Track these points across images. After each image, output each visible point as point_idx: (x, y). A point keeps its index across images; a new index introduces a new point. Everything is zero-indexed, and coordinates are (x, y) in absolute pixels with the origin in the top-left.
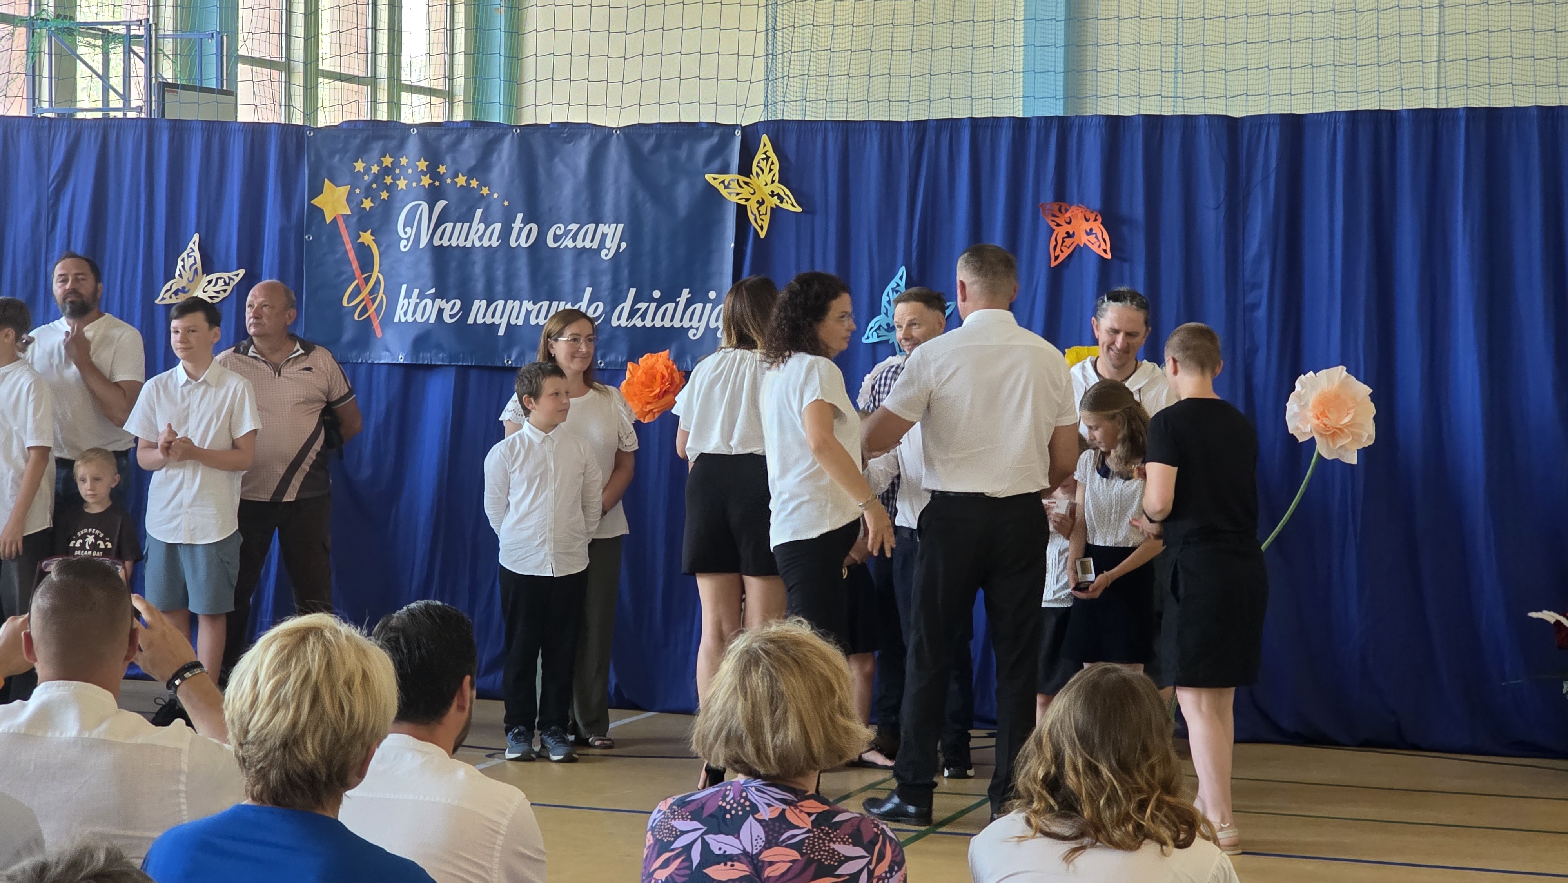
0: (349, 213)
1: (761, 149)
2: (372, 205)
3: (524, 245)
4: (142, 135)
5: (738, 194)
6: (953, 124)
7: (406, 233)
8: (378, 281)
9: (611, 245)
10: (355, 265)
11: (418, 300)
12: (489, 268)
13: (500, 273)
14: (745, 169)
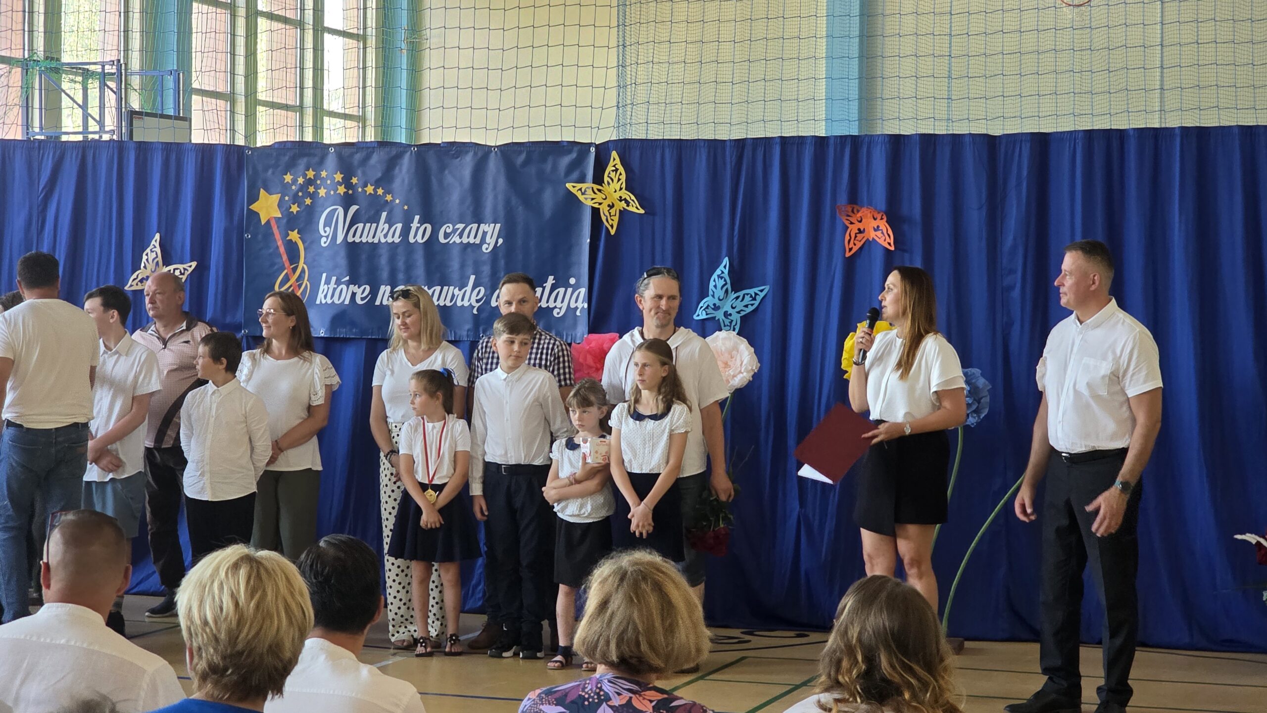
0: (280, 216)
1: (611, 163)
2: (298, 209)
3: (420, 241)
4: (113, 154)
5: (593, 199)
6: (766, 143)
7: (325, 232)
8: (303, 271)
9: (491, 241)
10: (285, 257)
11: (336, 286)
12: (392, 259)
13: (401, 265)
14: (598, 179)
